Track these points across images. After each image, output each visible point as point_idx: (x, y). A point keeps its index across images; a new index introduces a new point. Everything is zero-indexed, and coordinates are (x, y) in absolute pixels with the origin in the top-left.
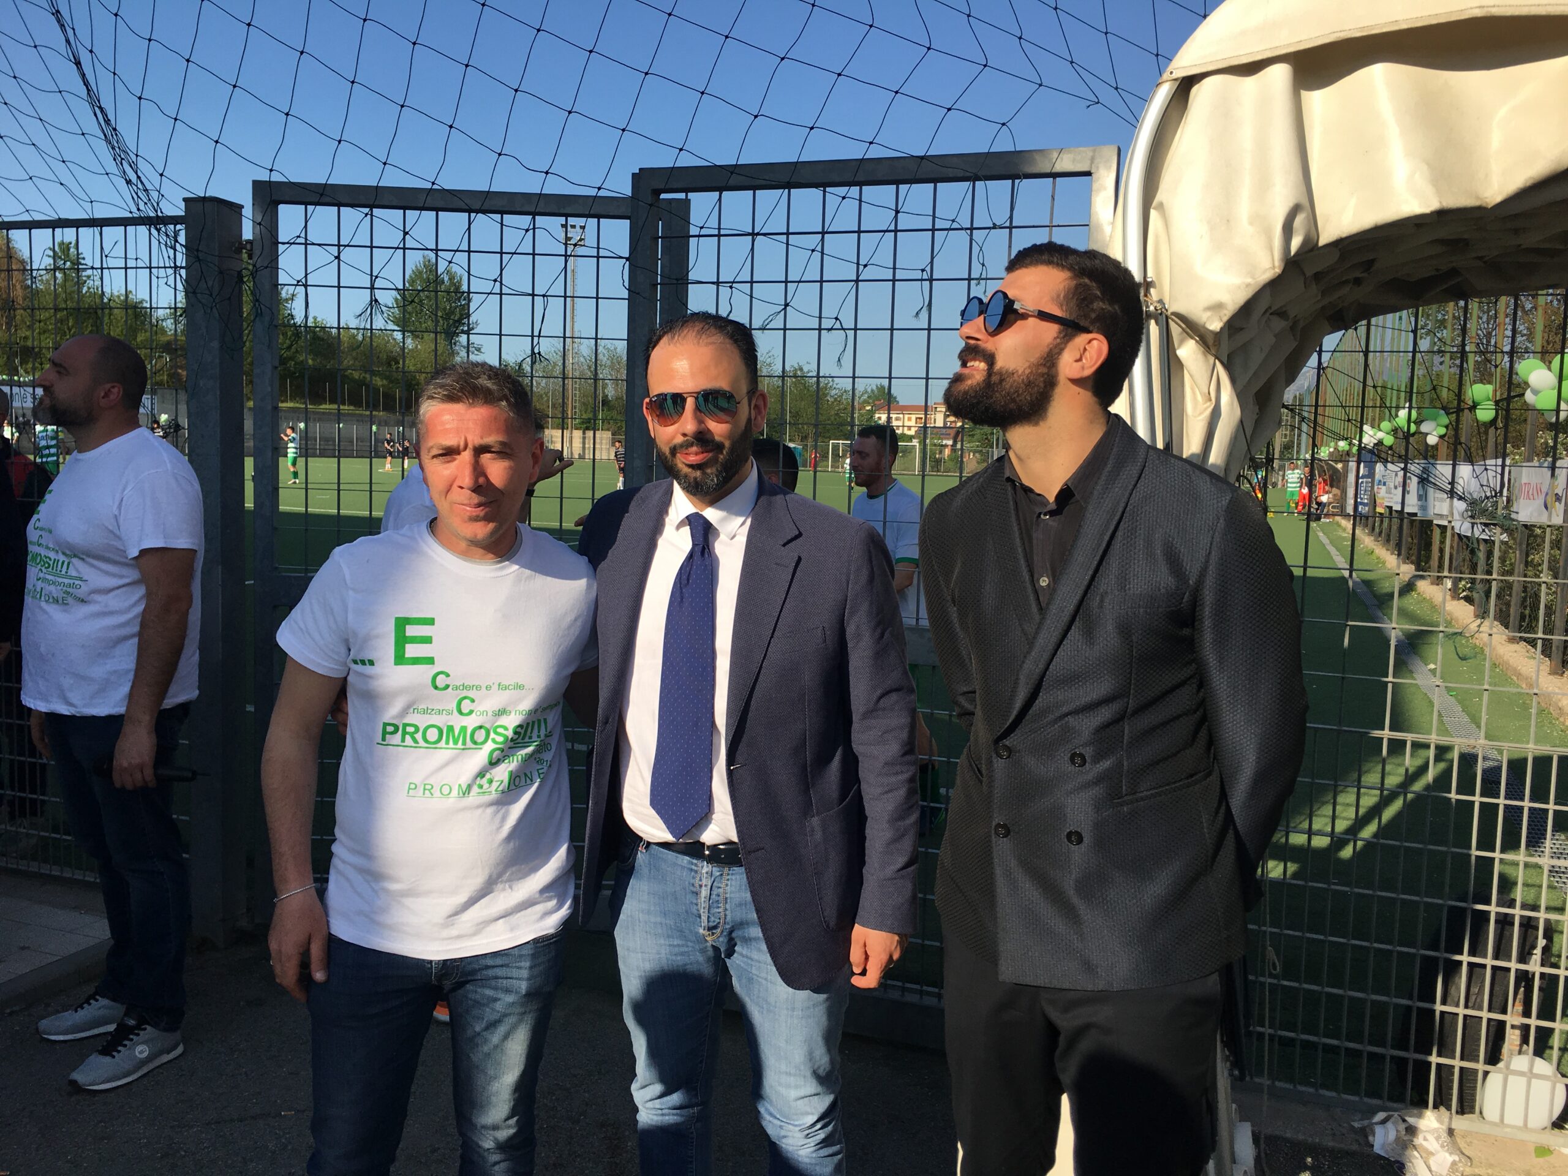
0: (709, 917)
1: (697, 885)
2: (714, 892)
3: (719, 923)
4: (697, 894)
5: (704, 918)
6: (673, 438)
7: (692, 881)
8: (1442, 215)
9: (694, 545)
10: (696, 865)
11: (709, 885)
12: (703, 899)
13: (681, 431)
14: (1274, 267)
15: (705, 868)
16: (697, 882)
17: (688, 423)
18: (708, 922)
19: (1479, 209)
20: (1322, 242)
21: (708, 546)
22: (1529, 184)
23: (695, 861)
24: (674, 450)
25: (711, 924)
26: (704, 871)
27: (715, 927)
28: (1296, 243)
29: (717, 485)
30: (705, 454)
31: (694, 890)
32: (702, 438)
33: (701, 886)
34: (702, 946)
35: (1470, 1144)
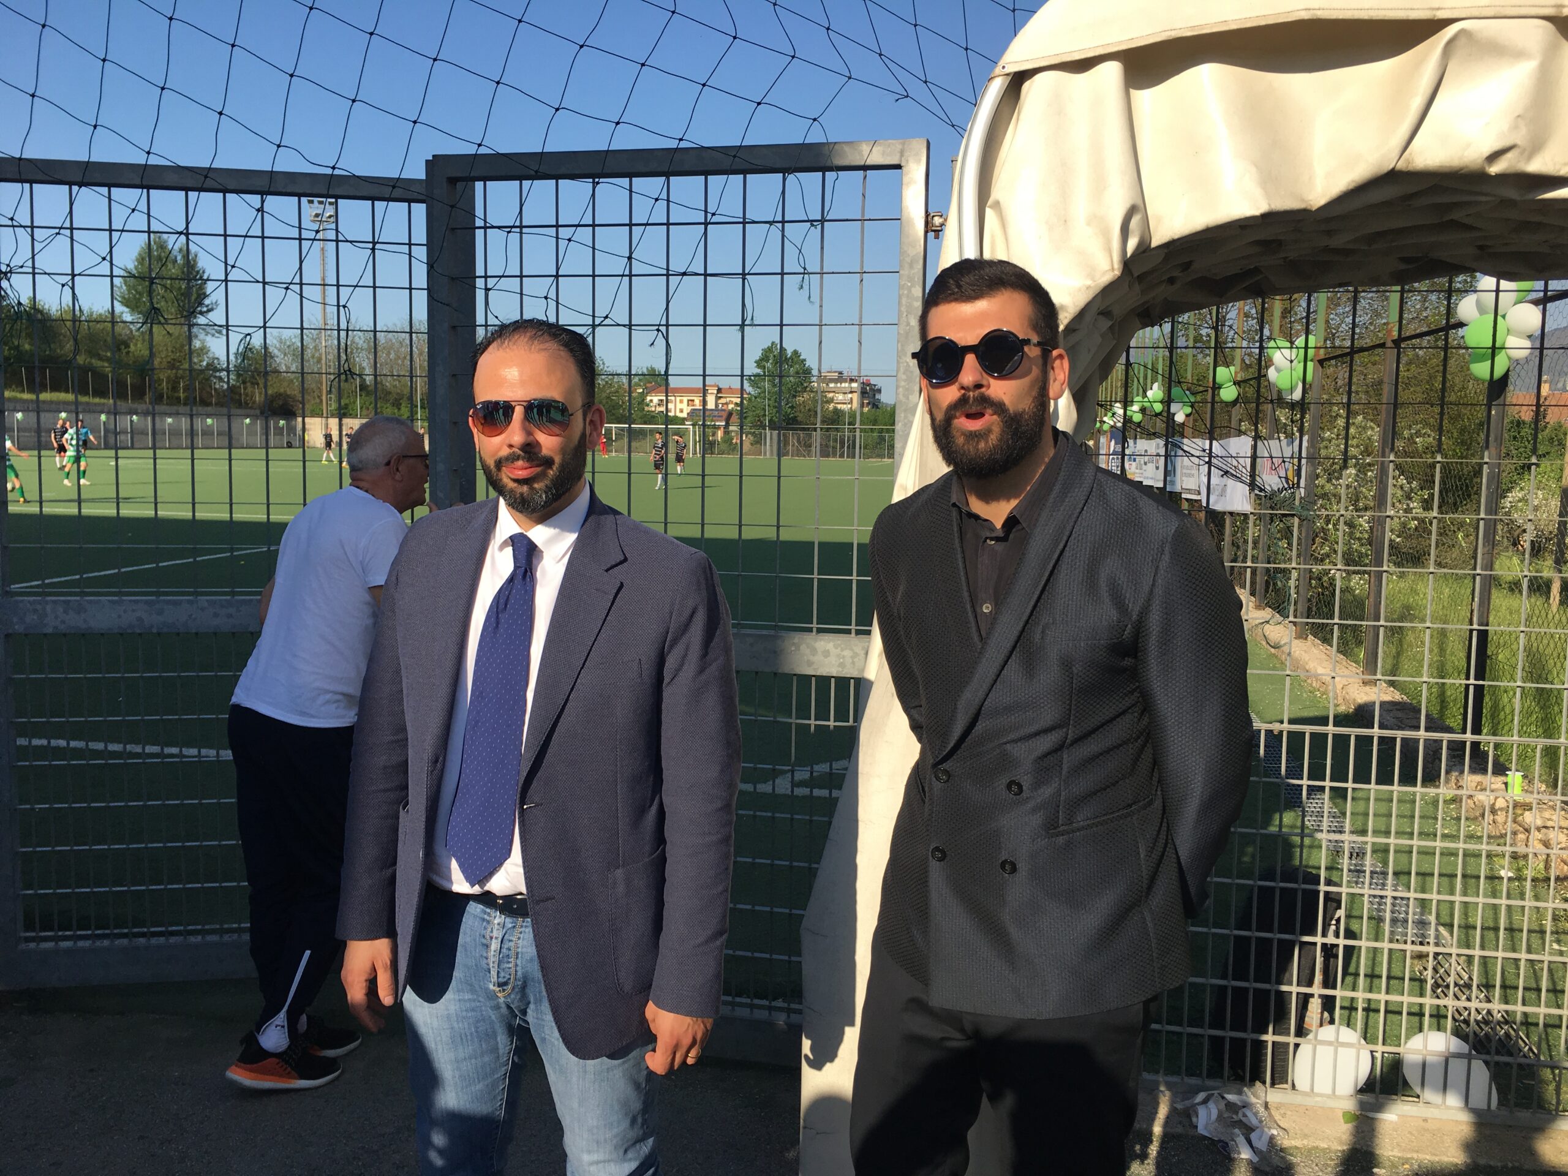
0: (498, 972)
1: (488, 937)
2: (505, 946)
3: (510, 979)
4: (487, 946)
5: (494, 973)
6: (499, 449)
7: (483, 932)
8: (1269, 218)
9: (516, 567)
10: (489, 914)
11: (501, 937)
12: (492, 953)
13: (507, 442)
14: (1113, 269)
15: (498, 918)
16: (488, 934)
17: (515, 434)
18: (498, 977)
19: (1305, 211)
20: (1154, 244)
21: (531, 570)
22: (1351, 187)
23: (488, 910)
24: (499, 464)
25: (501, 980)
26: (496, 922)
27: (506, 984)
28: (1132, 244)
29: (545, 502)
30: (533, 469)
31: (484, 941)
32: (530, 450)
33: (491, 938)
34: (493, 1003)
35: (1284, 1115)
